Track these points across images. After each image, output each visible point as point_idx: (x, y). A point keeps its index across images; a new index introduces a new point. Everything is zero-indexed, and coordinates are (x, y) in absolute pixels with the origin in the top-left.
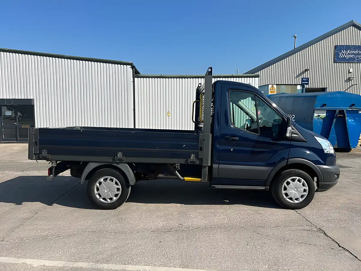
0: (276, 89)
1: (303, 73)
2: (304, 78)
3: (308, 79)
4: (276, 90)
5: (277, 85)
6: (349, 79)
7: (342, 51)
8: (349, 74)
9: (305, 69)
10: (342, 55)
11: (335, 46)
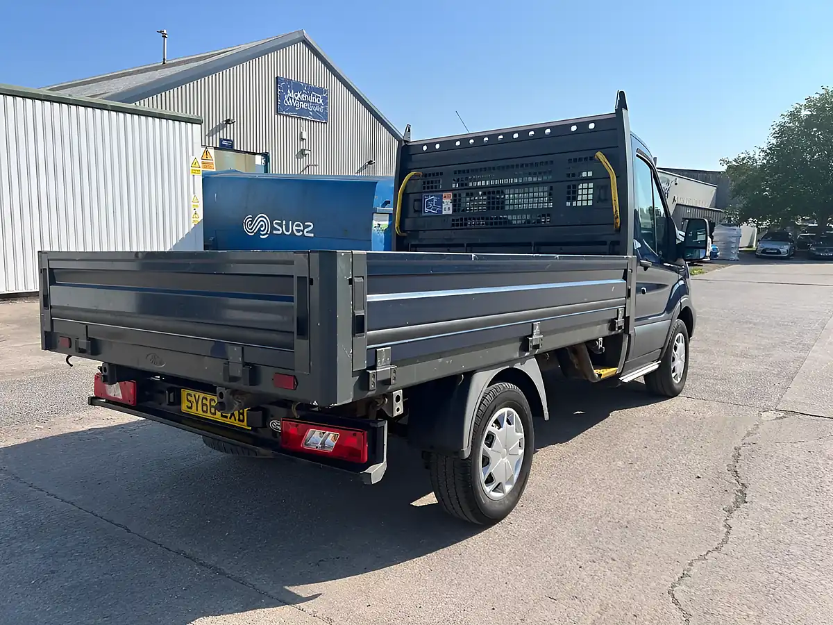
0: (214, 159)
1: (220, 127)
2: (225, 140)
3: (233, 142)
4: (214, 161)
5: (215, 148)
6: (302, 153)
7: (289, 92)
8: (302, 142)
9: (225, 119)
10: (288, 100)
11: (277, 77)
